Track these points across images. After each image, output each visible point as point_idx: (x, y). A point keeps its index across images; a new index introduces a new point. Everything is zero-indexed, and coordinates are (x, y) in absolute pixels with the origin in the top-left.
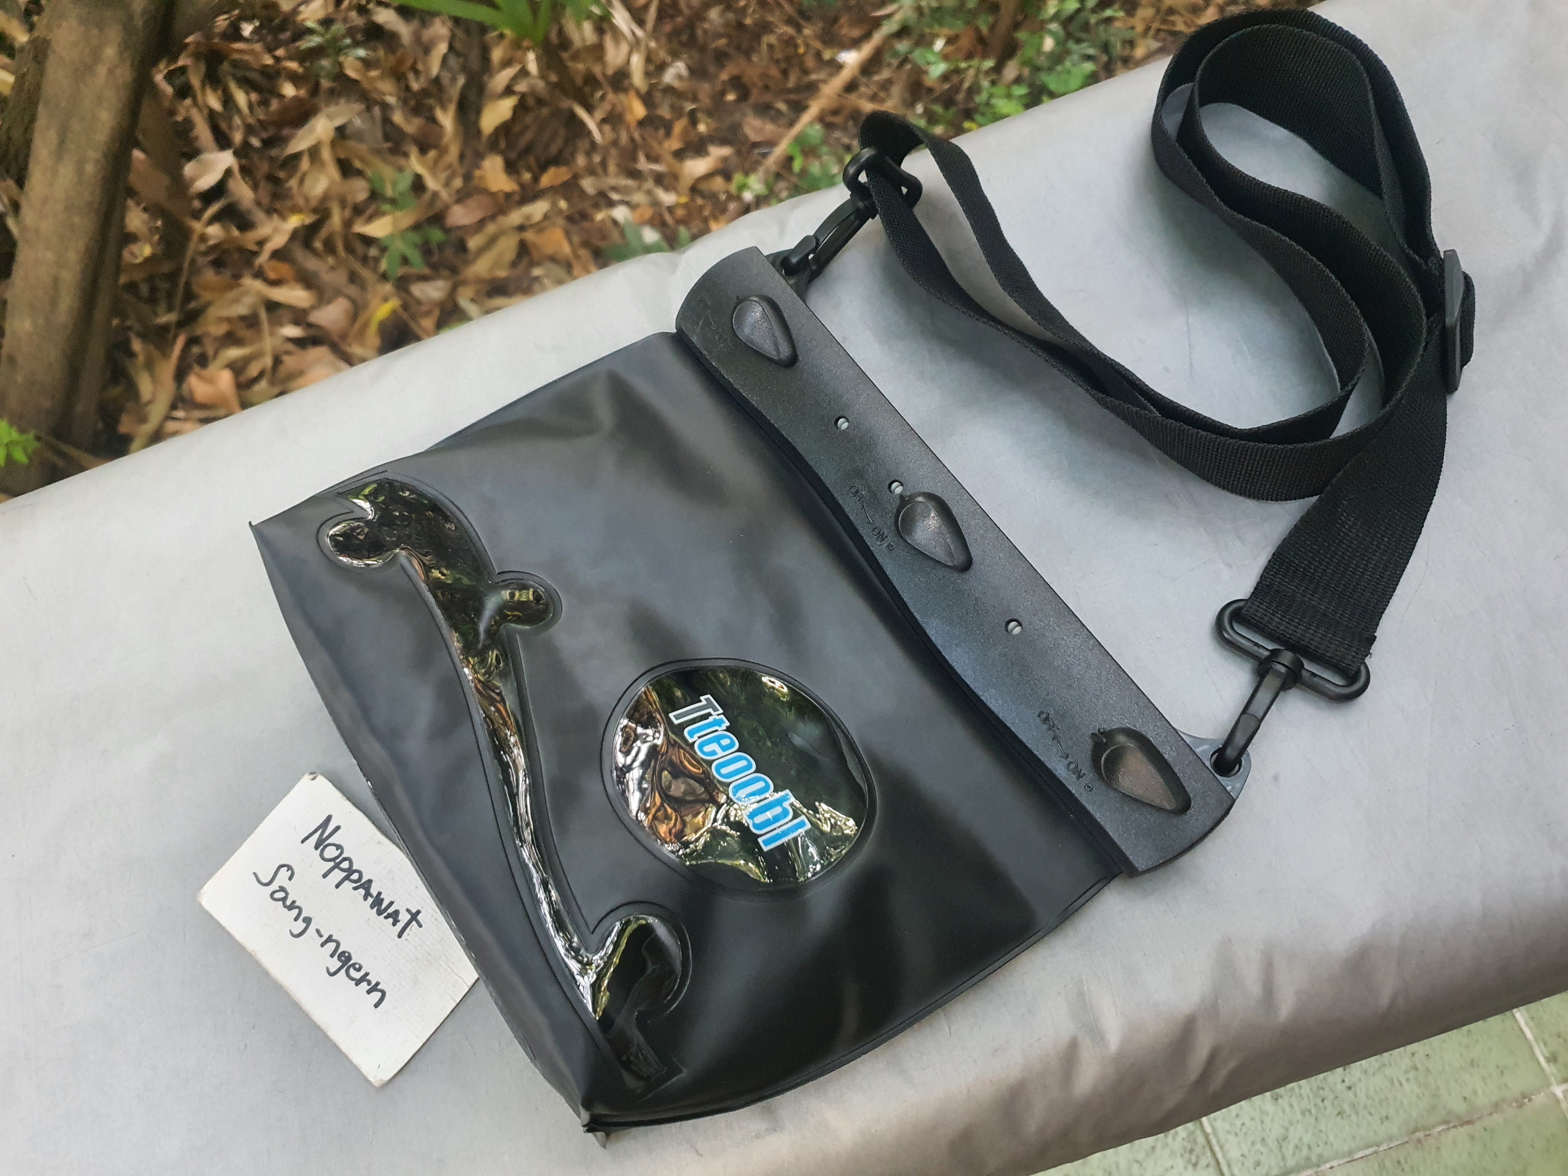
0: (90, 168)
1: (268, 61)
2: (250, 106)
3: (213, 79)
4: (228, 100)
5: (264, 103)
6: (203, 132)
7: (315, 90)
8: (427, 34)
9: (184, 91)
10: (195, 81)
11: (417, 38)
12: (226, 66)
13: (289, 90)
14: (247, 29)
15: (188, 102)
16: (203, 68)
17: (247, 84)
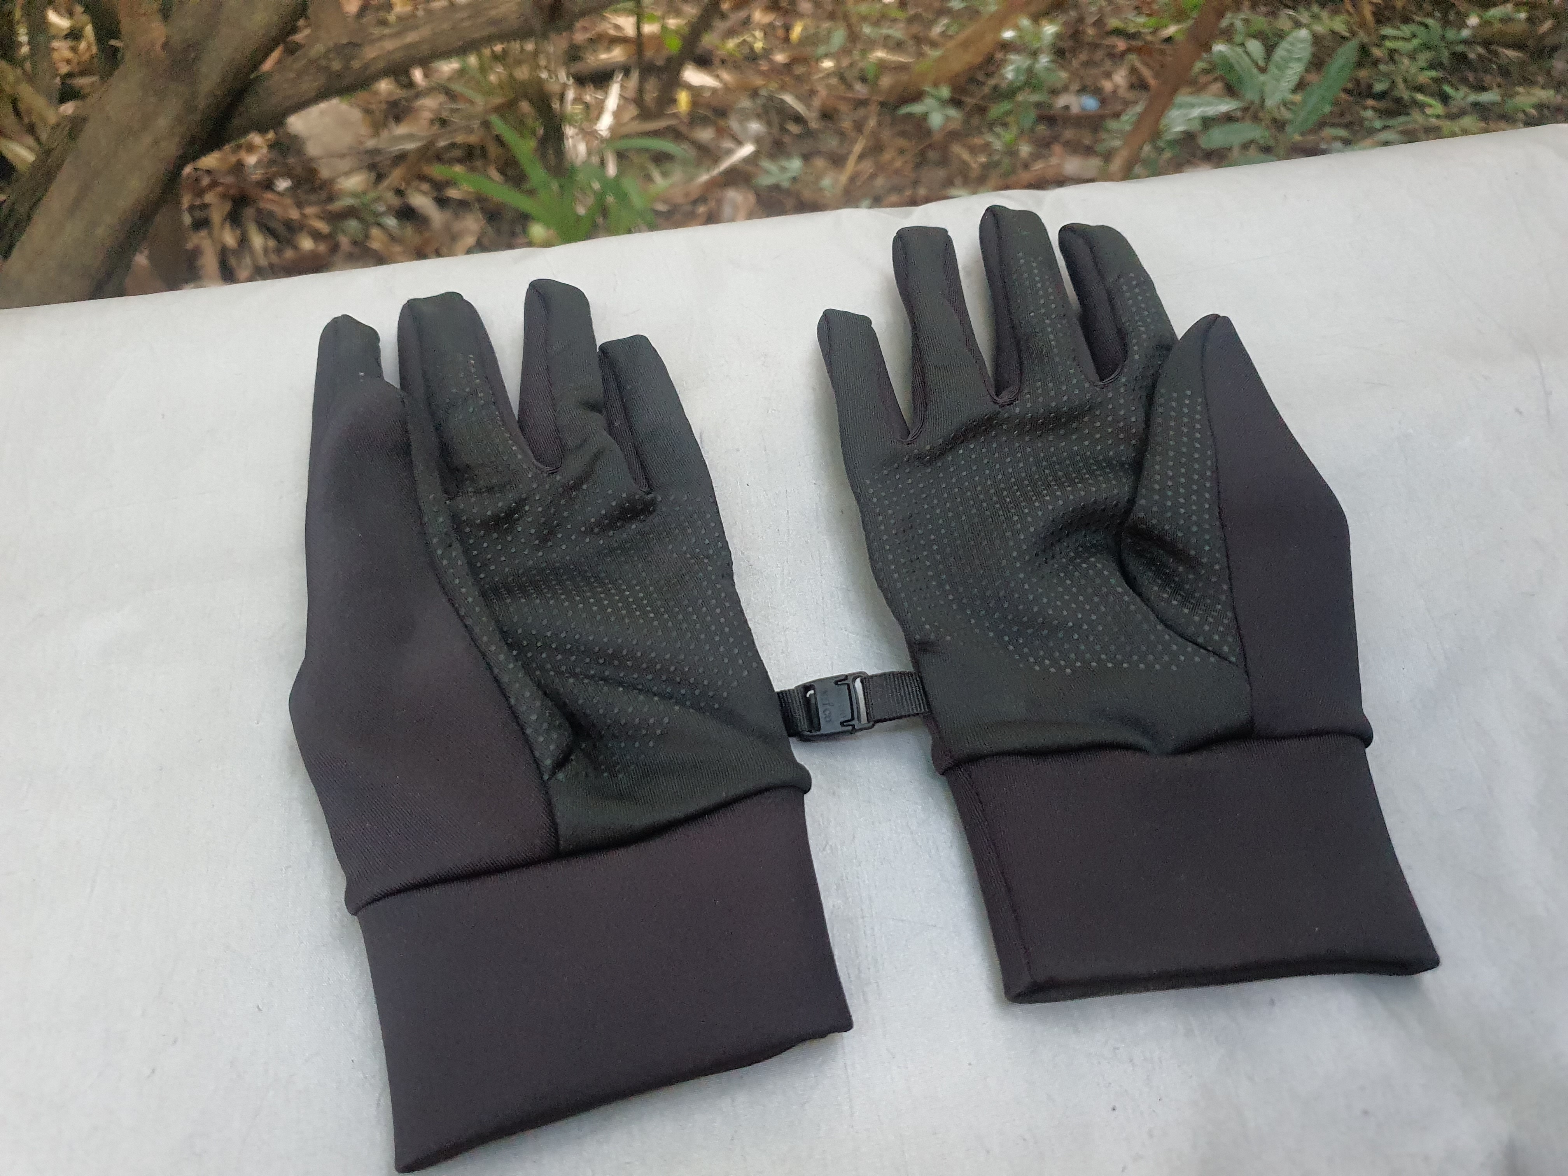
0: (100, 231)
1: (294, 214)
2: (266, 250)
3: (234, 218)
4: (244, 241)
5: (279, 251)
6: (209, 261)
7: (335, 248)
8: (458, 226)
9: (202, 223)
10: (217, 216)
11: (447, 228)
12: (249, 212)
13: (307, 244)
14: (283, 184)
15: (203, 233)
16: (228, 207)
17: (267, 230)
